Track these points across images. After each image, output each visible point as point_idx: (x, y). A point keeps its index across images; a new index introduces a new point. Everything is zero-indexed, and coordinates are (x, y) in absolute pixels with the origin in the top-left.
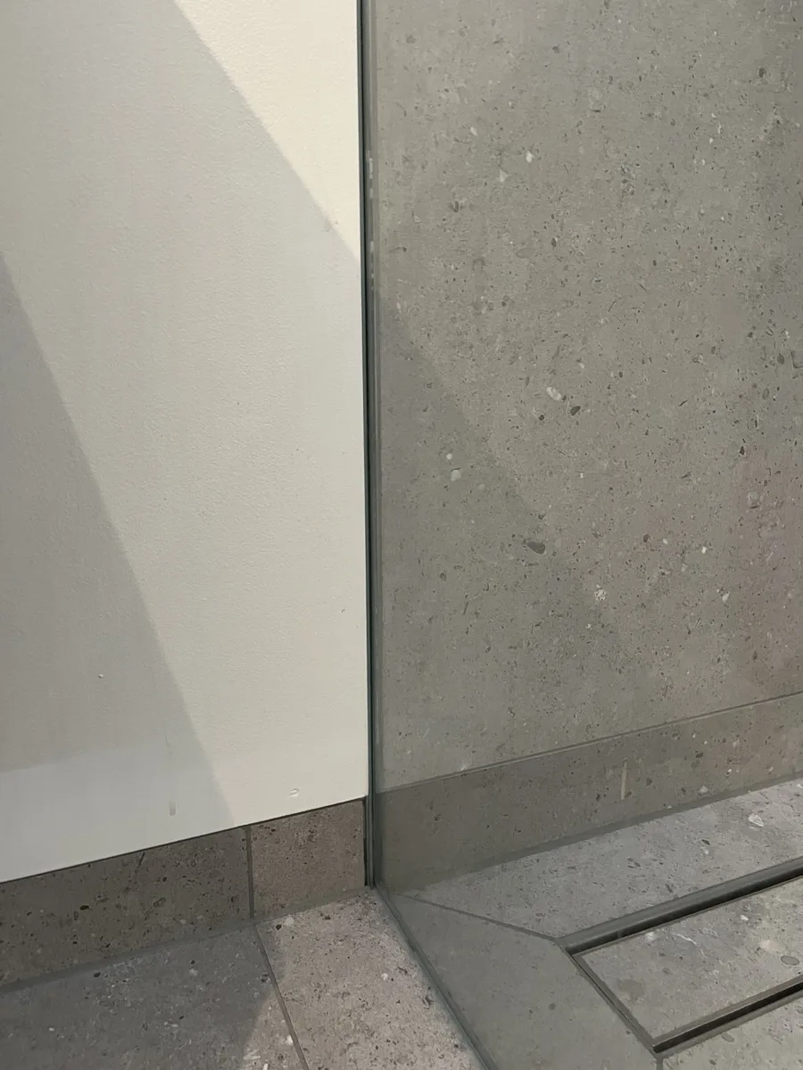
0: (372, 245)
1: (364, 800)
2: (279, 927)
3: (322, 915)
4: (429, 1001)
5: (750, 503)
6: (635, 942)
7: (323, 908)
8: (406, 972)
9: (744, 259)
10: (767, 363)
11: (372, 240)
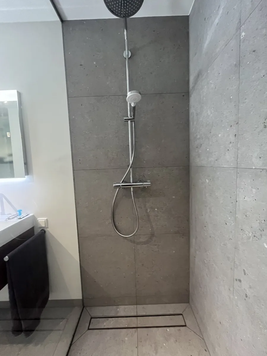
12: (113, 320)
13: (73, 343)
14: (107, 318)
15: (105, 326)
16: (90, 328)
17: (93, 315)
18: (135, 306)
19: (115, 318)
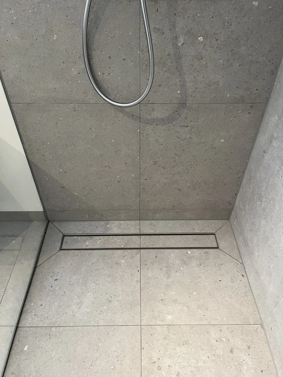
2: (33, 222)
3: (39, 222)
12: (100, 239)
13: (38, 265)
14: (89, 237)
15: (87, 246)
16: (63, 248)
17: (66, 232)
18: (138, 222)
19: (103, 237)
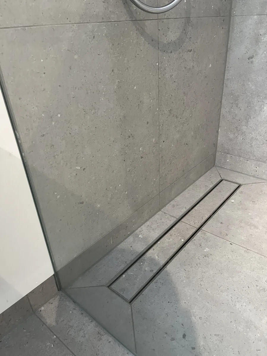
0: (23, 154)
1: (54, 275)
2: (41, 311)
3: (50, 303)
4: (82, 314)
5: (128, 171)
6: (121, 279)
7: (50, 301)
8: (75, 309)
9: (117, 118)
10: (126, 139)
11: (23, 152)
12: (153, 254)
15: (151, 271)
16: (129, 298)
18: (160, 212)
19: (152, 249)
